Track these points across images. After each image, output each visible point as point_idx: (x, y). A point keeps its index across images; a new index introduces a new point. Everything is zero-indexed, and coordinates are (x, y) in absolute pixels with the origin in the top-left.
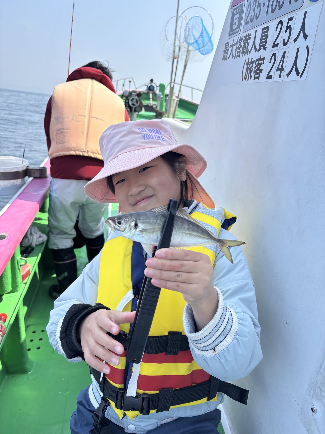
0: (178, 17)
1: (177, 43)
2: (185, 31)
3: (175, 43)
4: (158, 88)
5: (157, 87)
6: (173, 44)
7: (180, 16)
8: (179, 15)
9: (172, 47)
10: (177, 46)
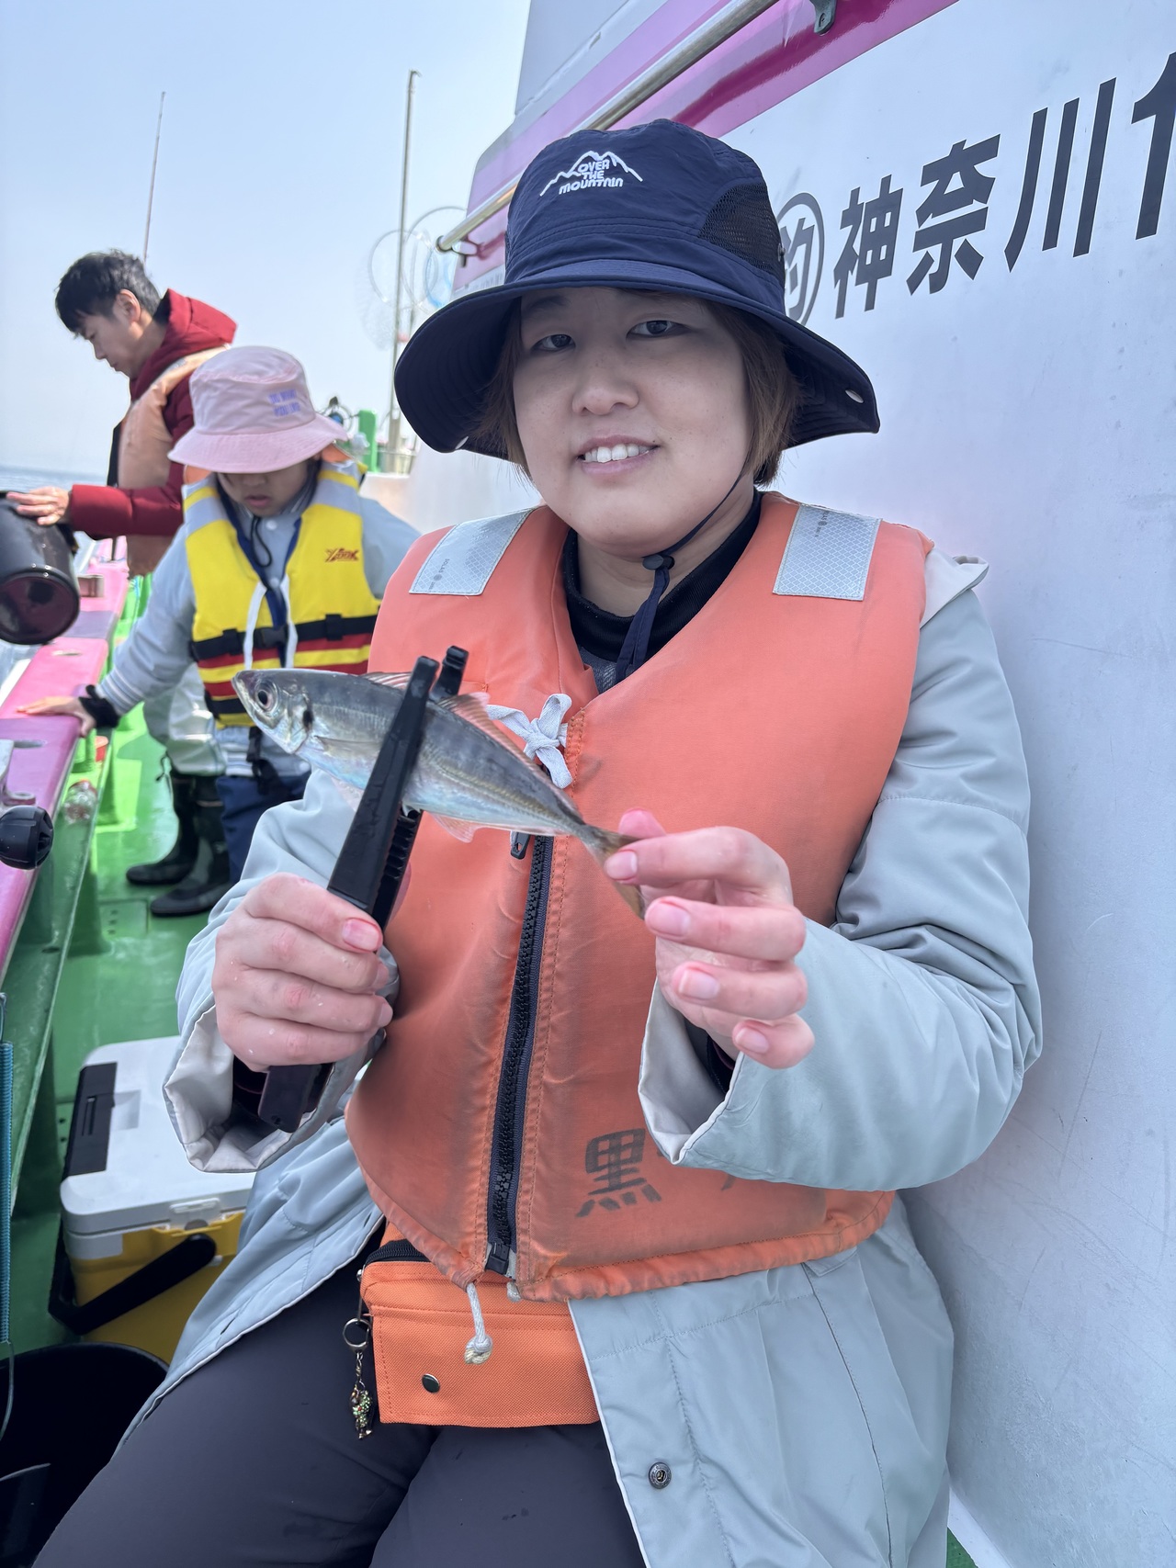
0: (405, 234)
1: (405, 301)
2: (426, 273)
3: (398, 302)
4: (356, 421)
5: (351, 417)
6: (394, 303)
7: (410, 232)
8: (408, 226)
9: (392, 311)
10: (406, 308)
